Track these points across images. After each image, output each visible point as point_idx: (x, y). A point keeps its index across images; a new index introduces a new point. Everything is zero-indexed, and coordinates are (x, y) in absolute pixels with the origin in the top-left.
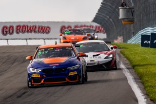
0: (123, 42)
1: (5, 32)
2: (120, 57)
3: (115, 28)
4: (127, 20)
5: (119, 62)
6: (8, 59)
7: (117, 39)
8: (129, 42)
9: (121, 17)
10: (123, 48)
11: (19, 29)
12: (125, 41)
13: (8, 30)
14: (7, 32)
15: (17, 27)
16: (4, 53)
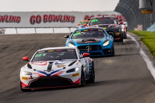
0: (143, 30)
1: (33, 22)
2: (140, 44)
3: (135, 17)
4: (146, 10)
5: (139, 49)
6: (36, 46)
7: (137, 27)
8: (148, 30)
9: (140, 6)
10: (143, 35)
11: (46, 19)
12: (144, 29)
13: (35, 19)
14: (34, 21)
15: (44, 16)
16: (32, 40)
